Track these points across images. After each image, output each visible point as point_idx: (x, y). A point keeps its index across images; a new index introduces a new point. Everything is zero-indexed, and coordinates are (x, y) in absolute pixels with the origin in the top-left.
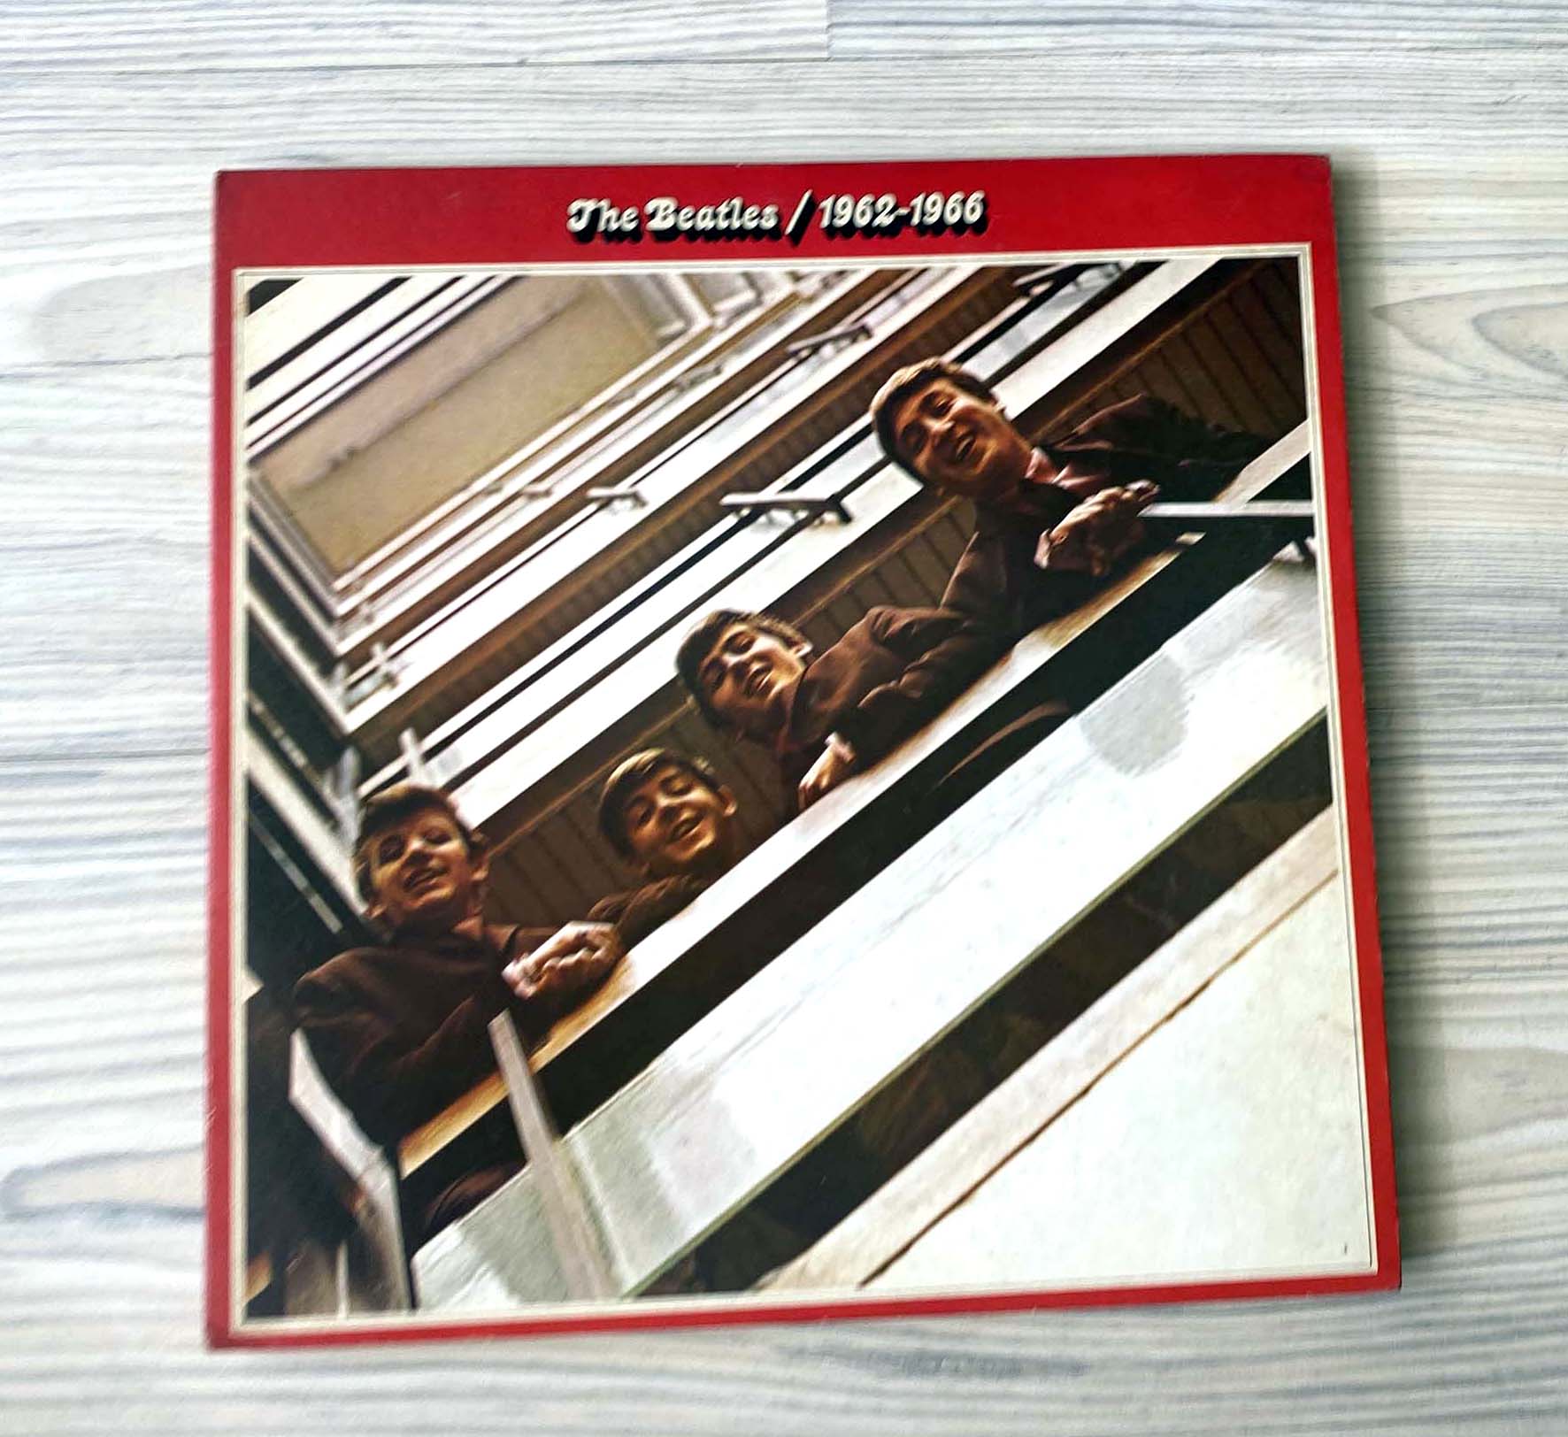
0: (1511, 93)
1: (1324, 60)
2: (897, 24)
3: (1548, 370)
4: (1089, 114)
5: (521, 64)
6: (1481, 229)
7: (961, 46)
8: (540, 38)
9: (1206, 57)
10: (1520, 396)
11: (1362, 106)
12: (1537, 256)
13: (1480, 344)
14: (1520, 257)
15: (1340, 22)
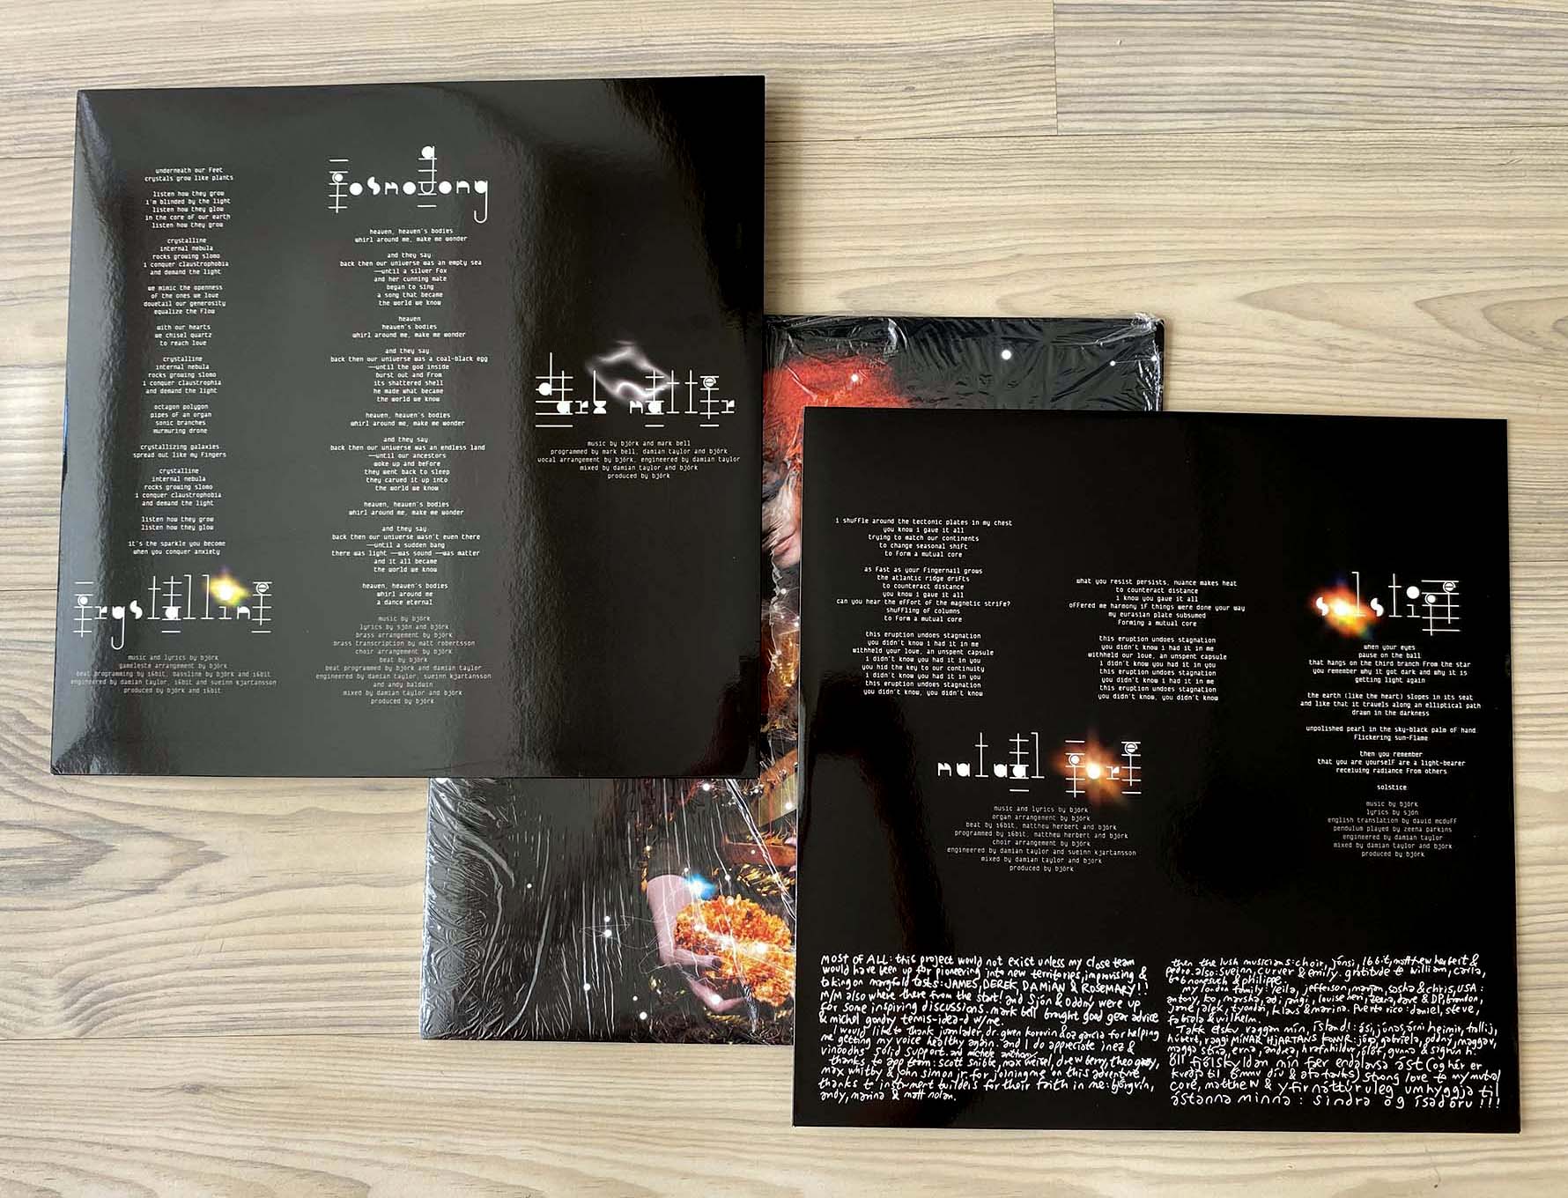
0: (1511, 158)
1: (1384, 136)
2: (1101, 112)
3: (1533, 344)
4: (1228, 172)
5: (857, 140)
6: (1488, 249)
7: (1144, 126)
8: (867, 122)
9: (1307, 134)
10: (1513, 361)
11: (1412, 167)
12: (1527, 268)
13: (1486, 325)
14: (1514, 268)
15: (1396, 110)
